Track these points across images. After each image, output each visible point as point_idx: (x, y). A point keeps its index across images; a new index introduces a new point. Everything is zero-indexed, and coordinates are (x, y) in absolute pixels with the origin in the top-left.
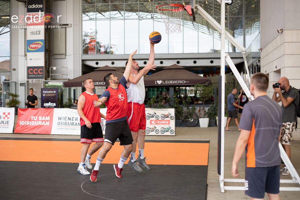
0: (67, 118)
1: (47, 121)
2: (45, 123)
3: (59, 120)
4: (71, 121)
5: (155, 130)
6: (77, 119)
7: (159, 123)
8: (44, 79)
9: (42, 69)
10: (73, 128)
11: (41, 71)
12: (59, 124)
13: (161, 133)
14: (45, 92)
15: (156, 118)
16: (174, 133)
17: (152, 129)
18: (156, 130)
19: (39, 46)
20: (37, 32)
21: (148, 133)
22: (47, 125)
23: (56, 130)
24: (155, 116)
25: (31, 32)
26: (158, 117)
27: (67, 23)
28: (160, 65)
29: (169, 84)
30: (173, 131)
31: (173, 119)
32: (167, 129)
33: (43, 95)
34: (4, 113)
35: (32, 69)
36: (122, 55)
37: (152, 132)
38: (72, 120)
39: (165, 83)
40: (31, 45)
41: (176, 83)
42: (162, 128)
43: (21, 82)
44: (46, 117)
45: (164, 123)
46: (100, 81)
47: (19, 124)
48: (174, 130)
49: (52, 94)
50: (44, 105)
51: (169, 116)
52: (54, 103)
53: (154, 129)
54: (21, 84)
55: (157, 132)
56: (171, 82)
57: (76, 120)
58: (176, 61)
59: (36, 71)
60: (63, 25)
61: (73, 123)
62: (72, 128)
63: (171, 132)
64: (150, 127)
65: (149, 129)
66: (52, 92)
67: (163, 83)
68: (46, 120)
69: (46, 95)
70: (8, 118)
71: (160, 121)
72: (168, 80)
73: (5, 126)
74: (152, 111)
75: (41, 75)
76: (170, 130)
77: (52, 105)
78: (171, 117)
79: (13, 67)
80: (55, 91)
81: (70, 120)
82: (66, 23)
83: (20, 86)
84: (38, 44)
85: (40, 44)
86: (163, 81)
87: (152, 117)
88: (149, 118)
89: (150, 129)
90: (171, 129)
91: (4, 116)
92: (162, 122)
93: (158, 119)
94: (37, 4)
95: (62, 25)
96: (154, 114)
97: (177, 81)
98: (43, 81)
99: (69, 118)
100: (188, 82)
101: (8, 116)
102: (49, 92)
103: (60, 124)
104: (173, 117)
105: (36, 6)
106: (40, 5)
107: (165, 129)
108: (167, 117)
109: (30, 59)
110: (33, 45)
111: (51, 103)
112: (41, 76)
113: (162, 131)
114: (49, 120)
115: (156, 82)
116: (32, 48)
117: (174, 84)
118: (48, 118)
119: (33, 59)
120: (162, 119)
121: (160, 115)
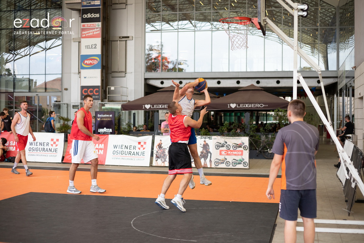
0: (124, 147)
1: (101, 149)
2: (99, 151)
3: (114, 148)
4: (128, 150)
5: (225, 162)
6: (135, 147)
7: (230, 153)
8: (100, 101)
9: (98, 89)
10: (131, 158)
11: (96, 92)
12: (114, 153)
13: (233, 165)
14: (100, 116)
15: (227, 148)
16: (248, 166)
17: (222, 161)
18: (226, 162)
19: (95, 62)
20: (93, 46)
21: (218, 165)
22: (101, 153)
23: (110, 160)
24: (225, 146)
25: (86, 46)
26: (229, 146)
27: (128, 36)
28: (237, 85)
29: (244, 108)
30: (247, 164)
31: (247, 150)
32: (239, 161)
33: (98, 119)
34: (52, 140)
35: (86, 88)
36: (191, 73)
37: (222, 164)
38: (130, 149)
39: (239, 107)
40: (85, 61)
41: (252, 107)
42: (234, 159)
43: (74, 104)
44: (100, 145)
45: (236, 154)
46: (163, 104)
47: (69, 152)
48: (248, 162)
49: (108, 118)
50: (99, 131)
51: (242, 145)
52: (110, 128)
53: (224, 161)
54: (73, 106)
55: (228, 164)
56: (247, 105)
57: (134, 149)
58: (255, 81)
59: (91, 92)
60: (123, 37)
61: (130, 153)
62: (129, 158)
63: (244, 165)
64: (219, 159)
65: (218, 160)
66: (108, 116)
67: (237, 107)
68: (99, 148)
69: (101, 119)
70: (57, 145)
71: (231, 151)
72: (244, 103)
73: (52, 154)
74: (222, 139)
75: (97, 95)
76: (243, 162)
77: (107, 131)
78: (245, 147)
79: (65, 86)
80: (111, 115)
81: (127, 148)
82: (126, 35)
83: (73, 108)
84: (94, 59)
85: (97, 60)
86: (237, 105)
87: (222, 147)
88: (218, 148)
89: (220, 160)
90: (245, 161)
91: (52, 143)
92: (234, 152)
93: (229, 149)
94: (93, 14)
95: (121, 37)
96: (225, 143)
97: (255, 104)
98: (98, 103)
99: (125, 146)
100: (267, 106)
101: (57, 143)
102: (105, 116)
103: (116, 153)
104: (247, 147)
105: (92, 16)
106: (96, 15)
107: (237, 161)
108: (240, 147)
109: (85, 78)
110: (88, 61)
111: (106, 128)
112: (96, 97)
113: (233, 164)
114: (103, 148)
115: (229, 105)
116: (86, 64)
117: (250, 108)
118: (102, 146)
119: (87, 77)
120: (234, 149)
121: (231, 145)
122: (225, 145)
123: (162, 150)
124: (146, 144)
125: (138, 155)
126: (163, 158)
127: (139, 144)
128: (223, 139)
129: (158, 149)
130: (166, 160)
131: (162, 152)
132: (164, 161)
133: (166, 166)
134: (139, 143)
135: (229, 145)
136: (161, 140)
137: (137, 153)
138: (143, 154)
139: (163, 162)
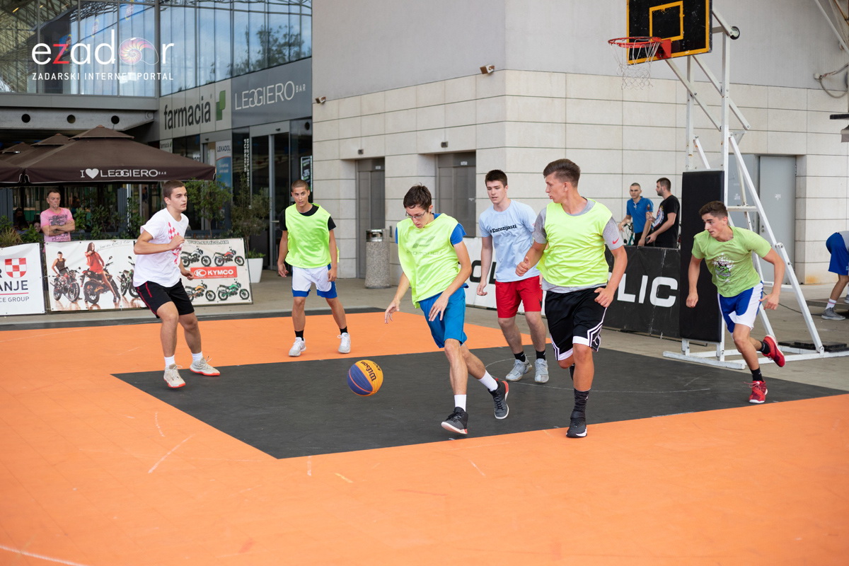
5: (204, 293)
7: (212, 274)
13: (220, 298)
15: (204, 262)
16: (250, 298)
17: (198, 290)
18: (207, 292)
24: (200, 258)
26: (208, 259)
31: (242, 265)
32: (232, 289)
37: (199, 298)
42: (221, 286)
45: (224, 275)
48: (249, 290)
51: (232, 257)
53: (203, 291)
55: (210, 295)
63: (242, 296)
64: (193, 286)
67: (102, 176)
71: (214, 269)
74: (192, 244)
76: (239, 289)
78: (238, 260)
87: (195, 261)
89: (194, 289)
92: (218, 271)
93: (208, 265)
96: (198, 254)
100: (165, 173)
107: (228, 288)
108: (229, 260)
113: (221, 295)
120: (218, 265)
121: (211, 256)
122: (199, 256)
123: (66, 274)
124: (25, 263)
125: (11, 289)
126: (72, 292)
127: (6, 264)
128: (195, 245)
129: (58, 273)
130: (80, 297)
131: (67, 278)
132: (76, 300)
133: (82, 309)
134: (8, 261)
135: (208, 257)
136: (60, 253)
137: (6, 284)
138: (23, 285)
139: (73, 302)
